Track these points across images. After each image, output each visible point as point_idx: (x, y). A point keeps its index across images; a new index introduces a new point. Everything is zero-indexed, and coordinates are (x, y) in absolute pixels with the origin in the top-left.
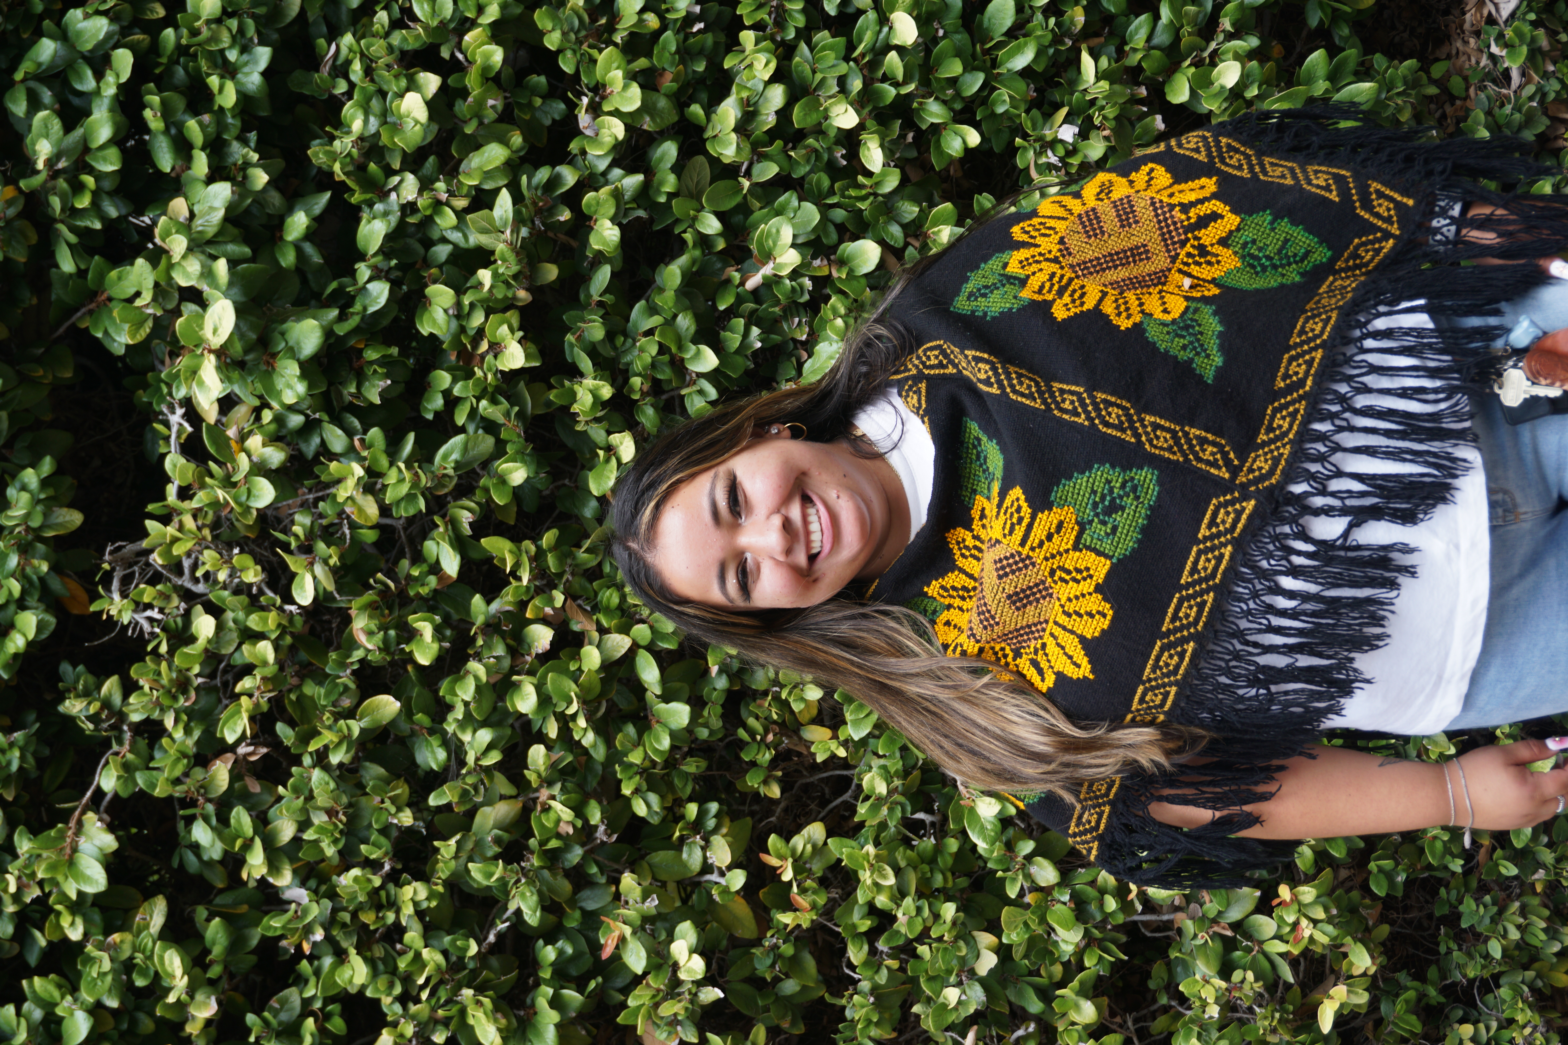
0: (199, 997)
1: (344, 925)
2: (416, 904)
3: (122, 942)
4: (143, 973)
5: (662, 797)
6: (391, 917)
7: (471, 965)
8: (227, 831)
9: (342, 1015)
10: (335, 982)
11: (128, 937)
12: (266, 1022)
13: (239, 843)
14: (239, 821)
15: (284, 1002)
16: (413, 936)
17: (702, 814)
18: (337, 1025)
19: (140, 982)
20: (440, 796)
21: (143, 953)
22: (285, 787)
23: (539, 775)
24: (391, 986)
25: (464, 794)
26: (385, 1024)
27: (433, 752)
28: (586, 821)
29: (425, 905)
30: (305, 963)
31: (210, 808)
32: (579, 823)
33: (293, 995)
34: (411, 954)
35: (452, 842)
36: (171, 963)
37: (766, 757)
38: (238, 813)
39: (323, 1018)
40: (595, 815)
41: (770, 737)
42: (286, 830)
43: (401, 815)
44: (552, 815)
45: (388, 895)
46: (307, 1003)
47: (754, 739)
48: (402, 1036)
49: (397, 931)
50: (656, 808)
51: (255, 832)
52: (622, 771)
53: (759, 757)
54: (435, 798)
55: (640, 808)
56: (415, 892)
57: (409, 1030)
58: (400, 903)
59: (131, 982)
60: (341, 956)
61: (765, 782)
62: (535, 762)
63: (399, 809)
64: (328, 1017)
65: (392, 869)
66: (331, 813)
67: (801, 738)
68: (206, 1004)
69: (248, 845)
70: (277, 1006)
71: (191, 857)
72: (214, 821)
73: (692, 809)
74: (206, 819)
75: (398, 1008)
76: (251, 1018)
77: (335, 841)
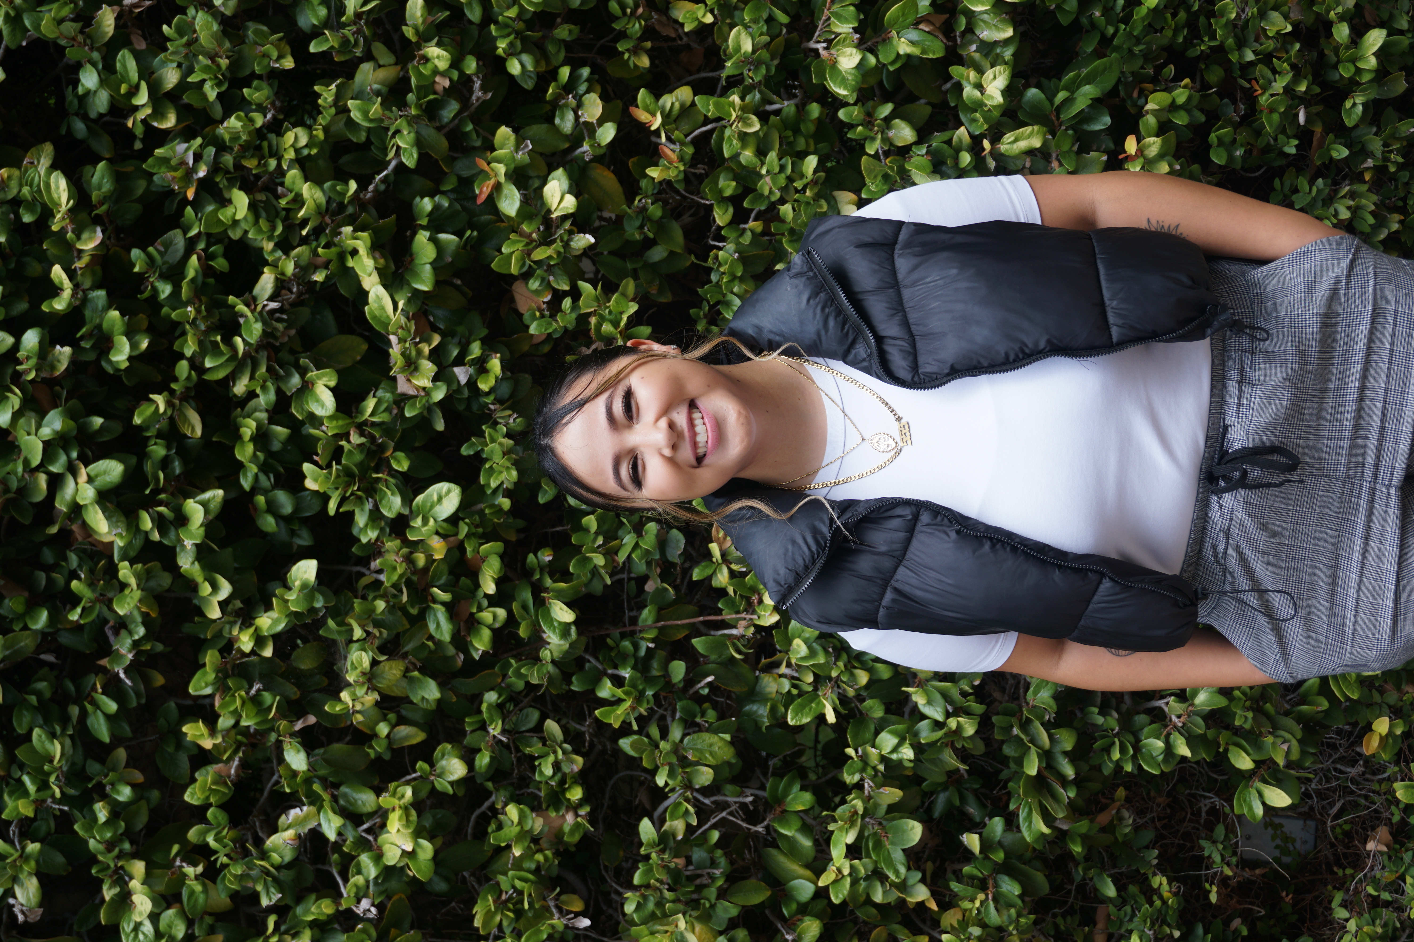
0: (85, 236)
1: (228, 172)
2: (297, 151)
3: (9, 177)
4: (30, 206)
5: (537, 63)
6: (273, 163)
7: (350, 210)
8: (113, 77)
9: (226, 256)
10: (219, 220)
11: (16, 173)
12: (149, 256)
13: (124, 89)
14: (124, 66)
15: (168, 245)
16: (293, 175)
17: (574, 77)
18: (221, 264)
19: (27, 218)
20: (320, 43)
21: (31, 186)
22: (170, 26)
23: (417, 32)
24: (273, 228)
25: (345, 42)
26: (266, 263)
27: (314, 11)
28: (462, 73)
29: (306, 152)
30: (189, 210)
31: (96, 55)
32: (455, 74)
33: (178, 239)
34: (291, 196)
35: (333, 87)
36: (58, 187)
37: (636, 28)
38: (123, 57)
39: (206, 259)
40: (471, 65)
41: (640, 10)
42: (171, 77)
43: (283, 61)
44: (429, 65)
45: (270, 146)
46: (191, 245)
47: (624, 13)
48: (283, 274)
49: (279, 175)
50: (530, 67)
51: (141, 77)
52: (497, 30)
53: (630, 26)
54: (316, 46)
55: (514, 67)
56: (296, 138)
57: (290, 268)
58: (282, 152)
59: (18, 217)
60: (225, 202)
61: (635, 51)
62: (413, 16)
63: (280, 57)
64: (212, 257)
65: (274, 117)
66: (213, 57)
67: (669, 18)
68: (91, 239)
69: (134, 90)
70: (162, 249)
71: (80, 127)
72: (100, 66)
73: (565, 72)
74: (94, 65)
75: (279, 253)
76: (136, 253)
77: (219, 84)
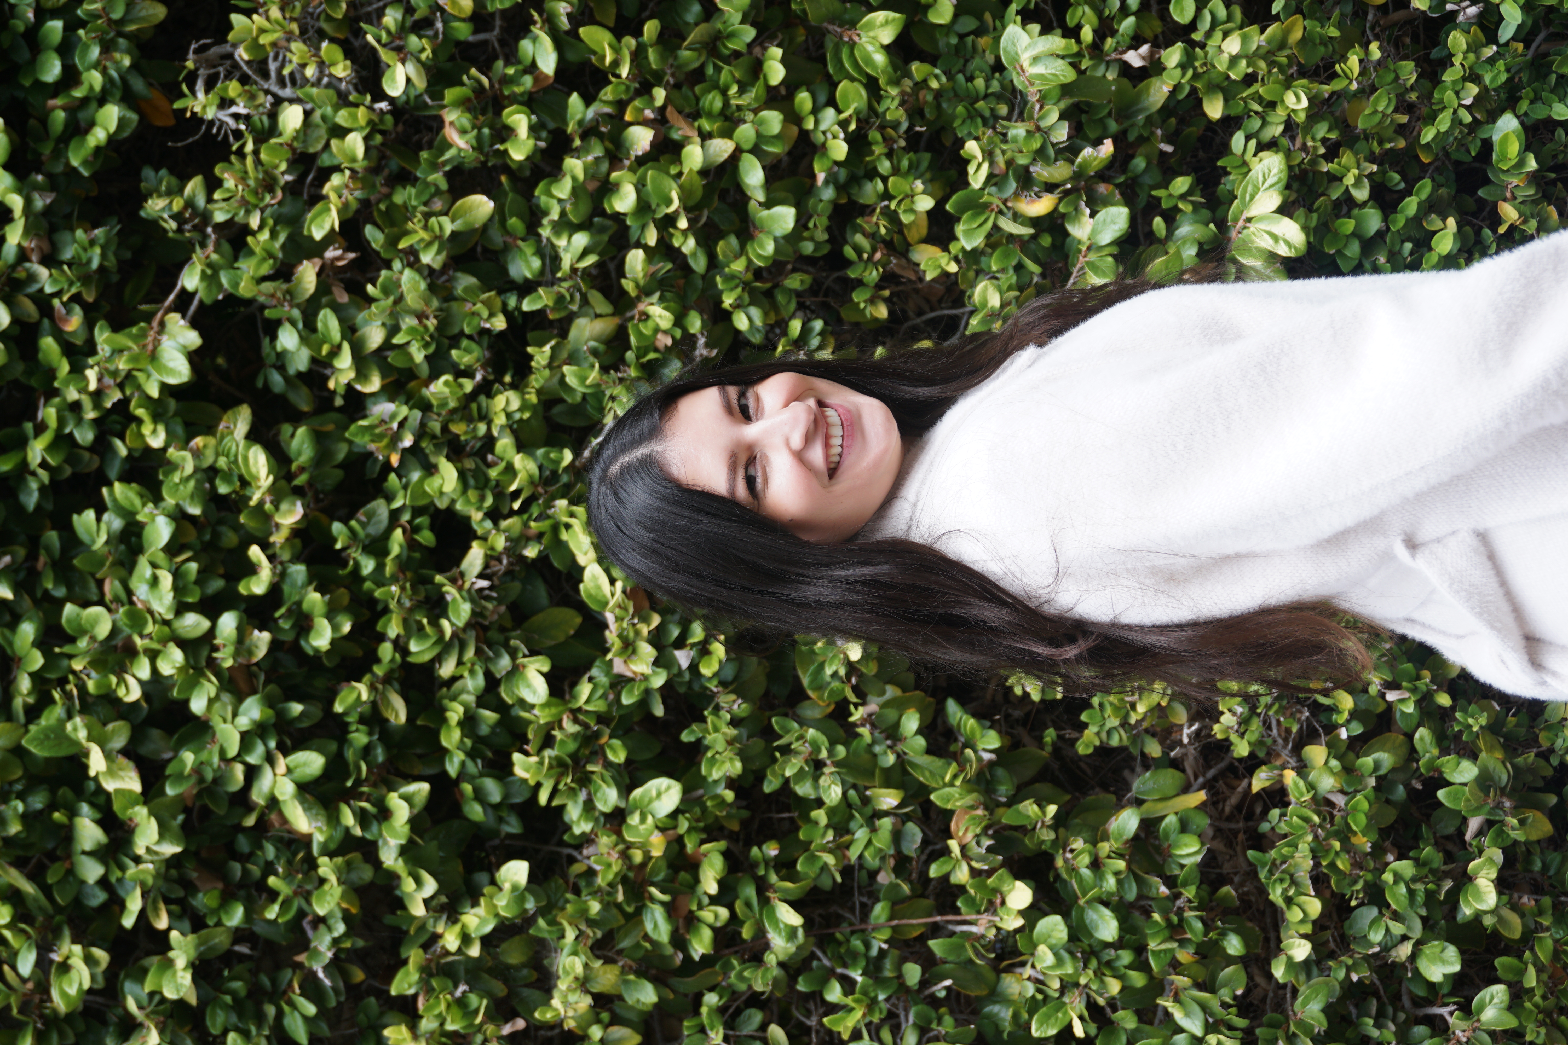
0: (284, 506)
1: (434, 437)
2: (509, 415)
3: (205, 446)
4: (227, 477)
5: (766, 314)
6: (482, 428)
7: (565, 479)
8: (313, 336)
9: (432, 528)
10: (425, 492)
11: (212, 441)
12: (352, 530)
13: (325, 350)
14: (326, 325)
15: (371, 515)
16: (505, 444)
17: (806, 331)
18: (426, 537)
19: (223, 489)
20: (533, 301)
21: (227, 456)
22: (374, 285)
23: (637, 285)
24: (482, 498)
25: (560, 299)
26: (476, 537)
27: (527, 262)
28: (685, 330)
29: (517, 416)
30: (393, 477)
31: (296, 313)
32: (678, 333)
33: (381, 508)
34: (503, 465)
35: (547, 348)
36: (256, 462)
37: (873, 275)
38: (325, 316)
39: (412, 530)
40: (695, 323)
41: (878, 256)
42: (375, 337)
43: (494, 320)
44: (650, 323)
45: (479, 408)
46: (395, 515)
47: (860, 256)
48: (492, 549)
49: (490, 441)
50: (758, 322)
51: (343, 337)
52: (724, 282)
53: (866, 274)
54: (529, 303)
55: (741, 322)
56: (508, 402)
57: (500, 543)
58: (492, 415)
59: (214, 488)
60: (430, 469)
61: (872, 301)
62: (633, 269)
63: (492, 315)
64: (416, 529)
65: (484, 379)
66: (421, 316)
67: (909, 260)
68: (290, 512)
69: (336, 351)
70: (364, 519)
71: (276, 379)
72: (300, 325)
73: (796, 326)
74: (293, 323)
75: (488, 524)
76: (337, 527)
77: (426, 345)
